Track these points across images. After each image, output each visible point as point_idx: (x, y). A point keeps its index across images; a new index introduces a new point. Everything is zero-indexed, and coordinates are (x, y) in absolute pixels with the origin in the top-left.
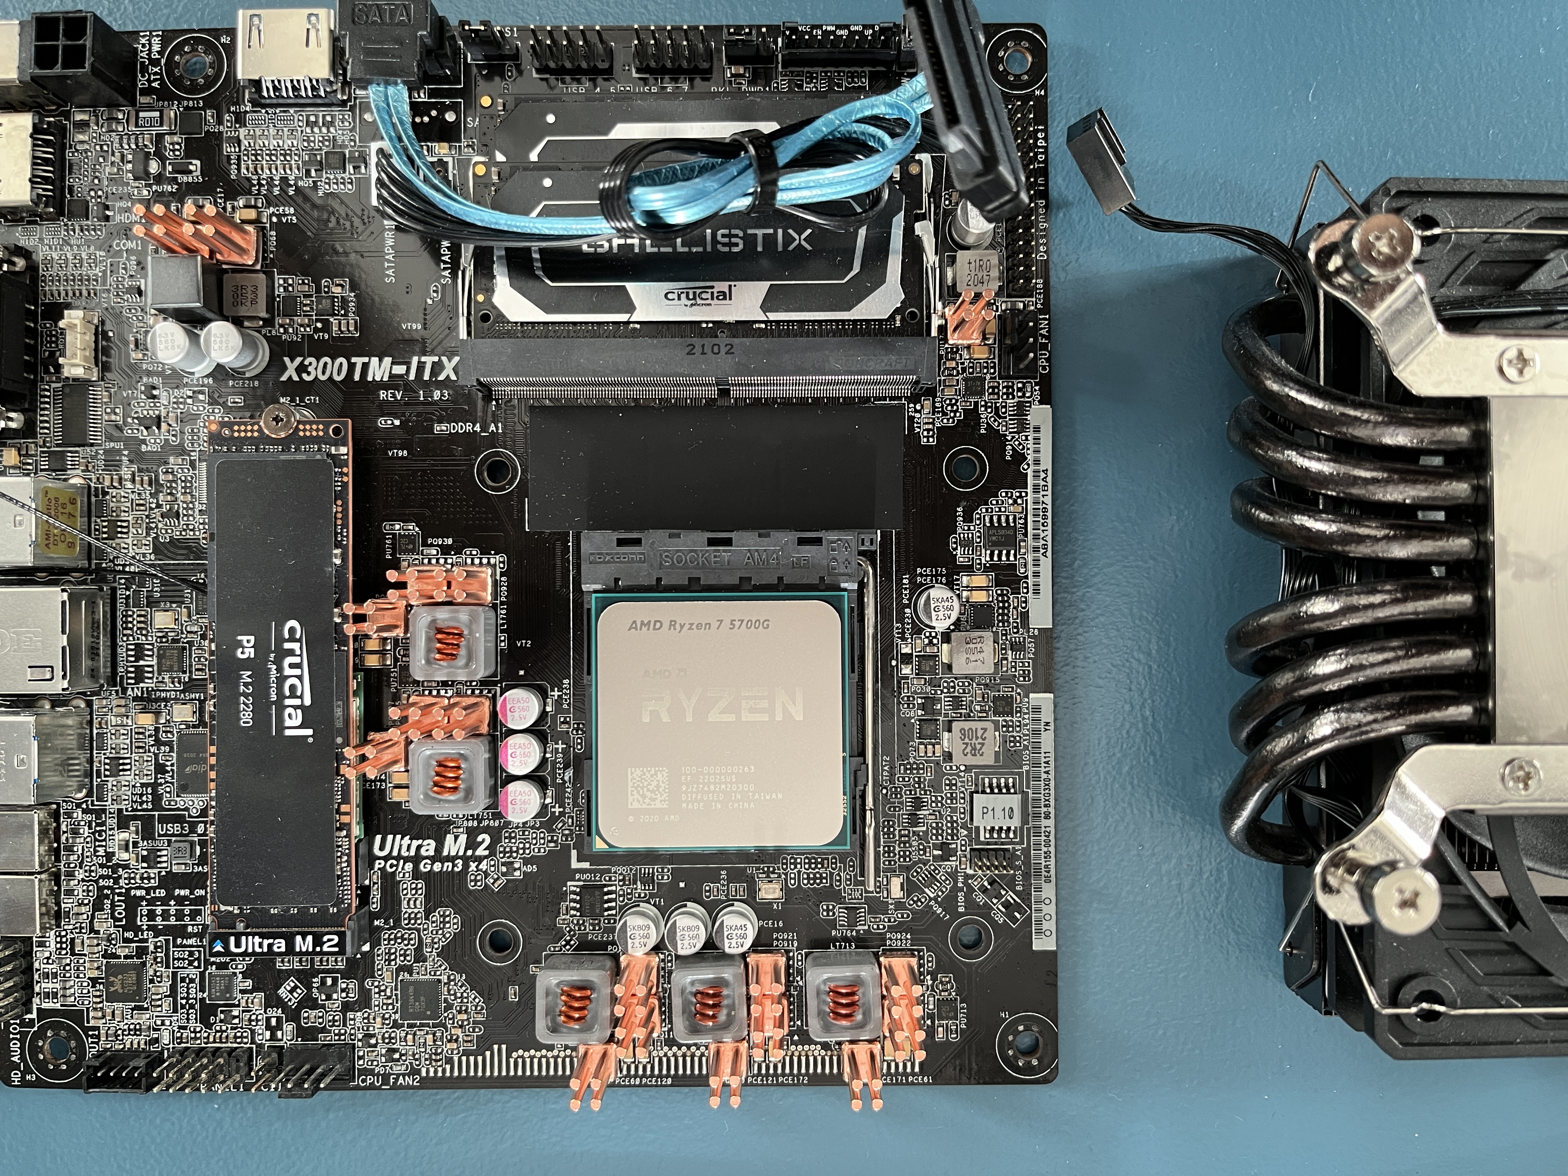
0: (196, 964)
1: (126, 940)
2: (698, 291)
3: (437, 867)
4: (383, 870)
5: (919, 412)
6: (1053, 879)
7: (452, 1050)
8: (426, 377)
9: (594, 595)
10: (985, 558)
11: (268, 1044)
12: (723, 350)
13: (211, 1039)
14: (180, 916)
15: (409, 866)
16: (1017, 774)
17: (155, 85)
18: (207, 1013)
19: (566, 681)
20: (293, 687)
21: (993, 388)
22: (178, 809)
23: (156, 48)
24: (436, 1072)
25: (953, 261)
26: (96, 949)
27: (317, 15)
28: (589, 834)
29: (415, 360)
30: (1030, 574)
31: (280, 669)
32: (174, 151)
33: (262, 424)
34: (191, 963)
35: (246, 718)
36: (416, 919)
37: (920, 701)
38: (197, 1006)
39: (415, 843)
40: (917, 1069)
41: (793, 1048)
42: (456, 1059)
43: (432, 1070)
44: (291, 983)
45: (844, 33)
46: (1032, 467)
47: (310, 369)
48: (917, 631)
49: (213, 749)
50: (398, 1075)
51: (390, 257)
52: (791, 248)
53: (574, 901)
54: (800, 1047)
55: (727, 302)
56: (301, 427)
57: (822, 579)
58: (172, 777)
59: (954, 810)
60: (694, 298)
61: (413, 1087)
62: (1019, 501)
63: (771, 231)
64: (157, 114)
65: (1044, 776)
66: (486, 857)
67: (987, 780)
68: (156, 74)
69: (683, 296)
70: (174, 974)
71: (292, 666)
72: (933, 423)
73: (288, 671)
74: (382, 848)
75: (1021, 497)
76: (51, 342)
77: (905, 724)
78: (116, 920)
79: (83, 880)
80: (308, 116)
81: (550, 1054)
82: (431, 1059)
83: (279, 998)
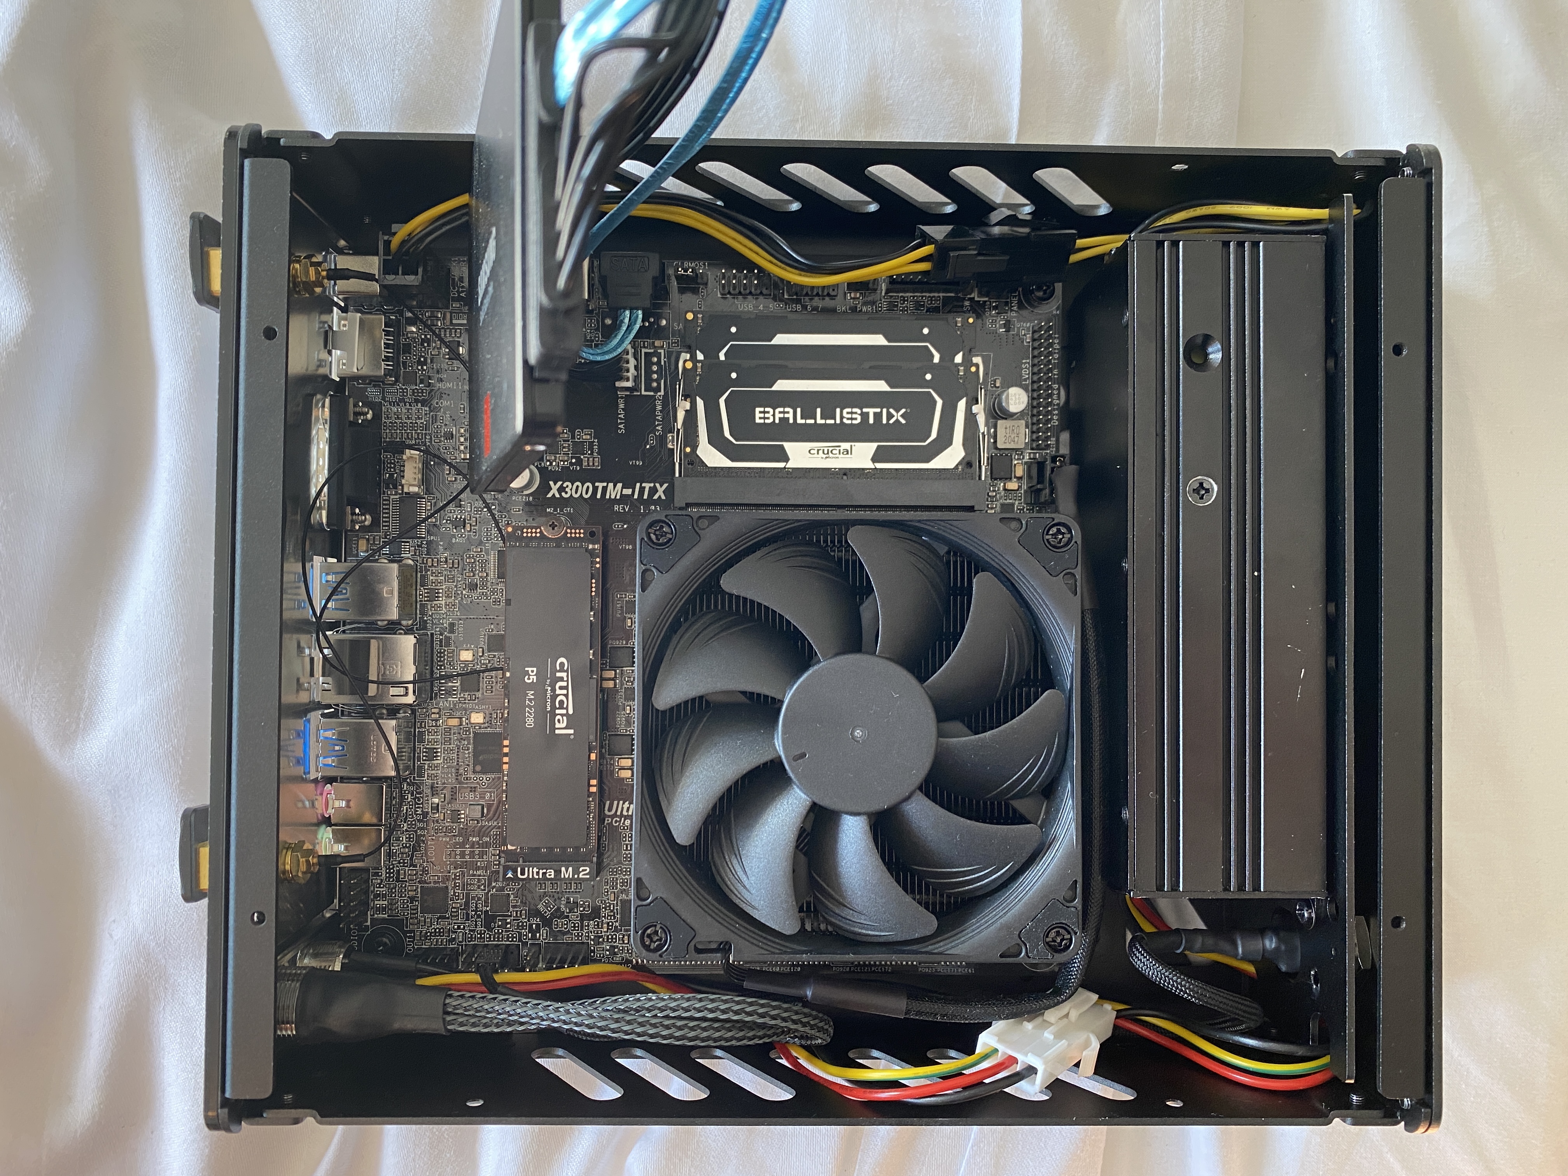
0: (482, 887)
1: (435, 871)
4: (610, 824)
11: (530, 942)
13: (492, 939)
14: (472, 854)
15: (628, 822)
17: (463, 295)
18: (489, 921)
20: (561, 702)
22: (472, 783)
23: (463, 269)
25: (995, 426)
26: (415, 877)
29: (638, 485)
31: (553, 690)
33: (543, 528)
34: (479, 887)
35: (530, 722)
38: (483, 916)
44: (546, 900)
47: (567, 490)
49: (507, 743)
51: (622, 416)
52: (891, 422)
55: (849, 455)
56: (569, 531)
58: (469, 761)
60: (828, 453)
63: (878, 410)
64: (465, 315)
68: (462, 287)
69: (821, 452)
70: (468, 895)
71: (561, 688)
73: (558, 692)
76: (391, 468)
78: (428, 857)
79: (406, 831)
83: (538, 910)
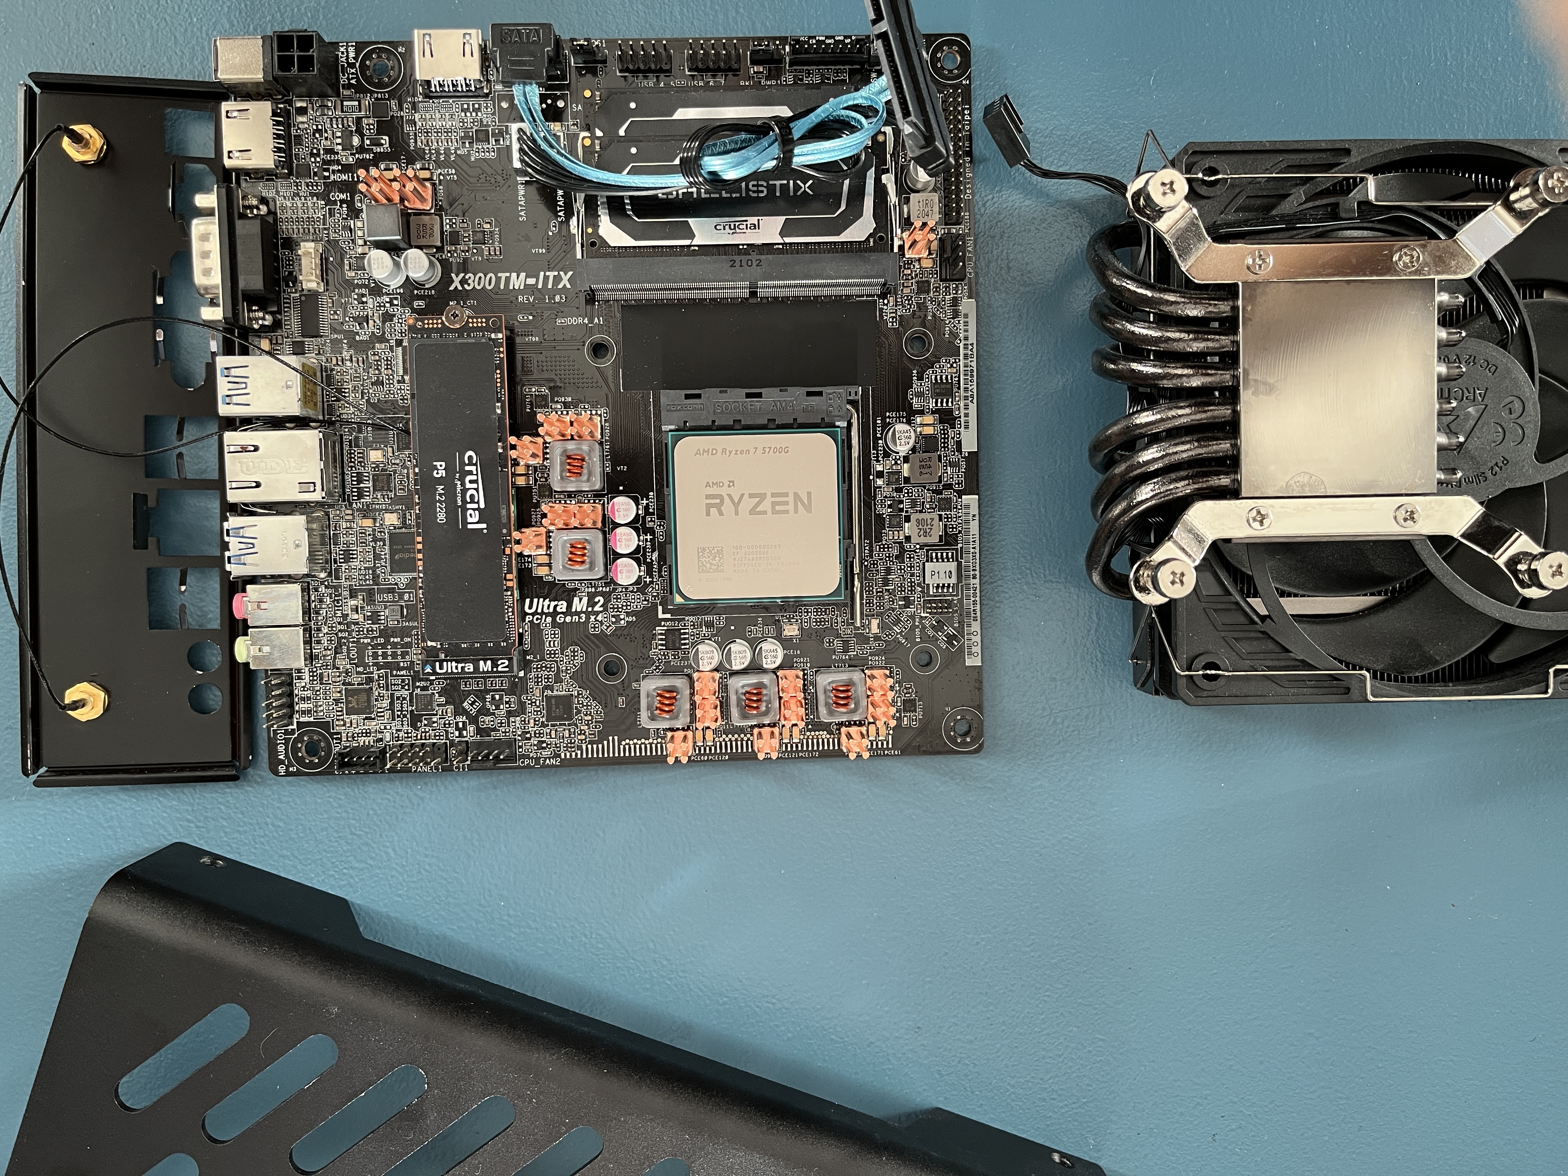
0: (406, 687)
1: (358, 673)
2: (737, 224)
3: (568, 619)
4: (531, 622)
5: (887, 305)
6: (979, 618)
7: (582, 740)
8: (550, 286)
9: (670, 433)
10: (932, 405)
11: (457, 739)
12: (755, 263)
13: (419, 737)
14: (394, 655)
15: (549, 619)
16: (953, 549)
17: (353, 82)
18: (415, 720)
19: (651, 493)
20: (472, 496)
21: (936, 288)
22: (390, 584)
23: (352, 55)
24: (571, 755)
25: (907, 201)
26: (338, 679)
27: (470, 34)
28: (671, 593)
29: (542, 274)
30: (962, 415)
31: (463, 484)
32: (370, 129)
33: (444, 318)
34: (403, 687)
35: (441, 517)
36: (555, 654)
37: (889, 503)
38: (408, 716)
39: (553, 604)
40: (890, 746)
41: (808, 733)
42: (584, 747)
43: (568, 754)
44: (472, 698)
45: (832, 41)
46: (963, 342)
47: (469, 281)
48: (887, 455)
49: (419, 539)
50: (546, 758)
51: (522, 203)
52: (799, 193)
53: (662, 640)
54: (813, 733)
55: (757, 230)
56: (470, 320)
57: (823, 419)
58: (386, 562)
59: (912, 575)
60: (735, 228)
61: (556, 766)
62: (955, 365)
63: (785, 182)
64: (356, 103)
65: (972, 550)
66: (601, 612)
67: (934, 555)
68: (353, 73)
69: (727, 227)
70: (392, 695)
71: (471, 482)
72: (896, 312)
73: (468, 485)
74: (530, 607)
75: (955, 362)
76: (290, 265)
77: (879, 517)
78: (351, 659)
79: (327, 634)
80: (462, 105)
81: (647, 742)
82: (567, 747)
83: (463, 708)
